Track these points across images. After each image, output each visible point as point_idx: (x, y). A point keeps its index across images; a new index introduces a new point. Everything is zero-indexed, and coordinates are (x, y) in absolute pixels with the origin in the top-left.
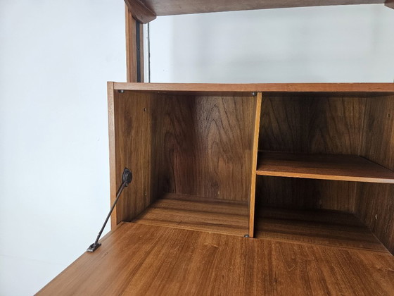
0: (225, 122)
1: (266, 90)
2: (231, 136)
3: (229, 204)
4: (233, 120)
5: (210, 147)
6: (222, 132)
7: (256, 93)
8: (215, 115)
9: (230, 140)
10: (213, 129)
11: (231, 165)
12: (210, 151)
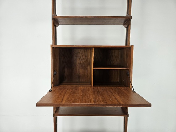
0: (82, 57)
1: (95, 47)
2: (84, 62)
3: (84, 82)
4: (84, 57)
5: (77, 65)
6: (81, 60)
7: (92, 48)
8: (79, 55)
9: (83, 63)
10: (78, 60)
11: (84, 70)
12: (77, 67)
